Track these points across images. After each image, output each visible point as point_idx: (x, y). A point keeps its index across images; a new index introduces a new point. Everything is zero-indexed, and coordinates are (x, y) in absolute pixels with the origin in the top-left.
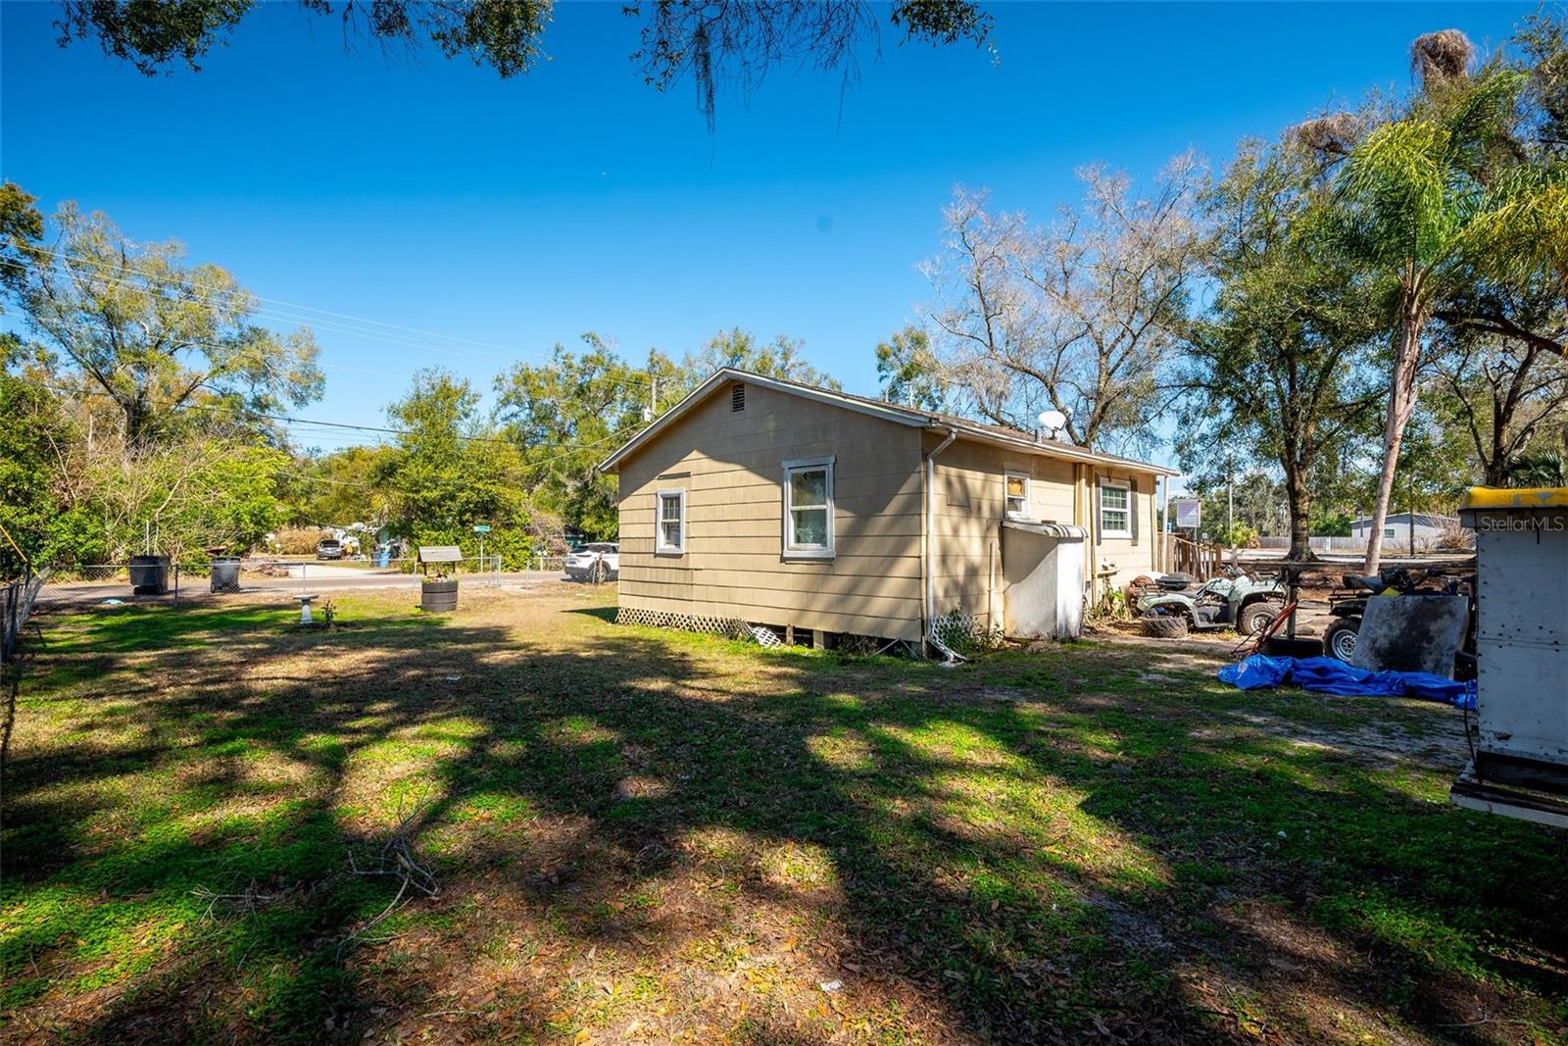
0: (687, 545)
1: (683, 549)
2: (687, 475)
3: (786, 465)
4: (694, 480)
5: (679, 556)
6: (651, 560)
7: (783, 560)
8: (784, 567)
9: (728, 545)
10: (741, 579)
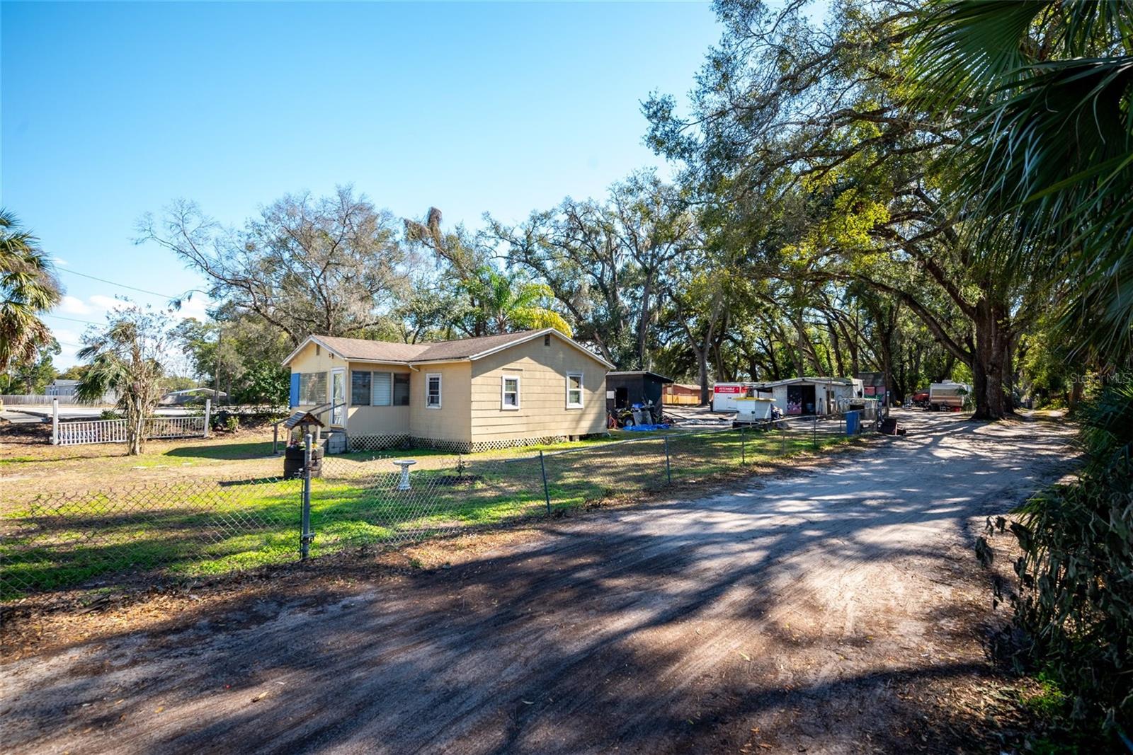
0: (520, 405)
1: (518, 406)
2: (522, 370)
3: (568, 372)
4: (524, 374)
5: (517, 410)
6: (497, 413)
7: (566, 409)
8: (566, 412)
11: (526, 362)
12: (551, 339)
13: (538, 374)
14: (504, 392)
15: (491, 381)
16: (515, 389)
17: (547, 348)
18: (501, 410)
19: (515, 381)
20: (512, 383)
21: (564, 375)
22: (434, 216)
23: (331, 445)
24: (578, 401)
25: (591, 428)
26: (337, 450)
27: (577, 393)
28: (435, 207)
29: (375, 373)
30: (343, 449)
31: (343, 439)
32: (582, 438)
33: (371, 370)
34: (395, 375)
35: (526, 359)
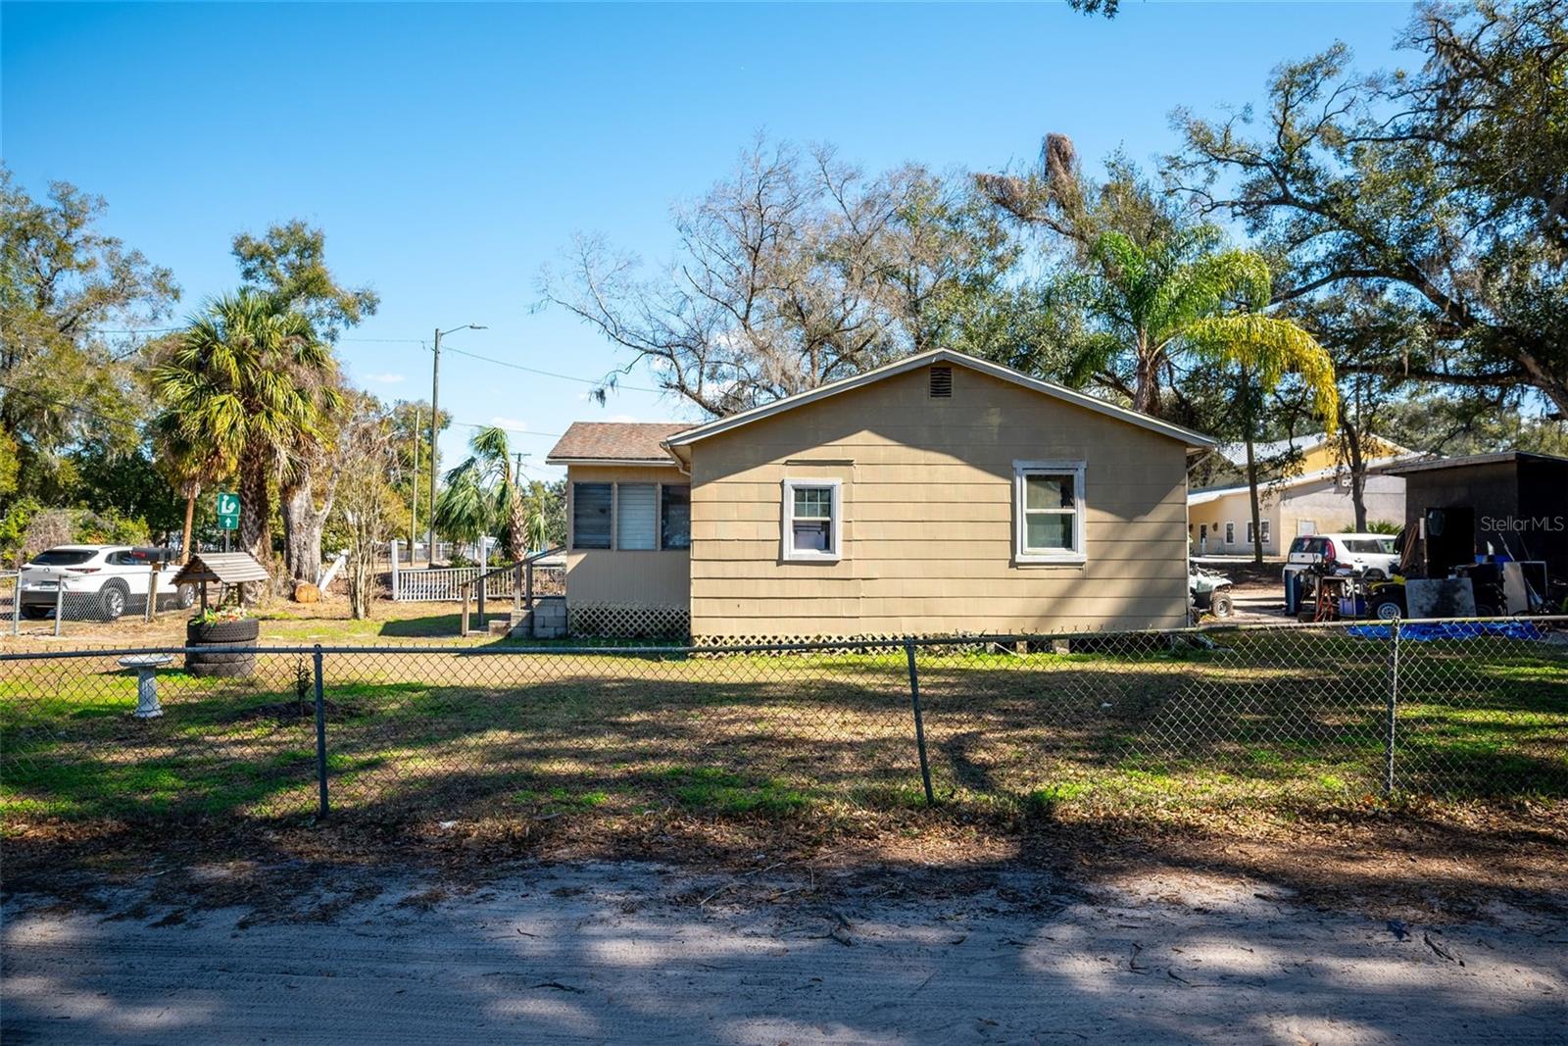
0: (845, 550)
1: (839, 553)
2: (849, 463)
3: (1018, 464)
4: (858, 472)
5: (834, 563)
6: (772, 569)
7: (1013, 564)
8: (1014, 572)
9: (919, 550)
10: (944, 588)
11: (862, 444)
12: (955, 377)
13: (906, 473)
14: (790, 516)
15: (753, 492)
16: (828, 510)
17: (940, 402)
18: (780, 562)
19: (826, 493)
20: (818, 498)
21: (1005, 472)
22: (1056, 151)
23: (538, 622)
24: (1067, 542)
25: (1117, 619)
26: (550, 632)
27: (1067, 522)
28: (1058, 132)
29: (620, 486)
30: (560, 631)
31: (561, 612)
32: (1081, 644)
33: (614, 479)
34: (665, 488)
35: (865, 436)
